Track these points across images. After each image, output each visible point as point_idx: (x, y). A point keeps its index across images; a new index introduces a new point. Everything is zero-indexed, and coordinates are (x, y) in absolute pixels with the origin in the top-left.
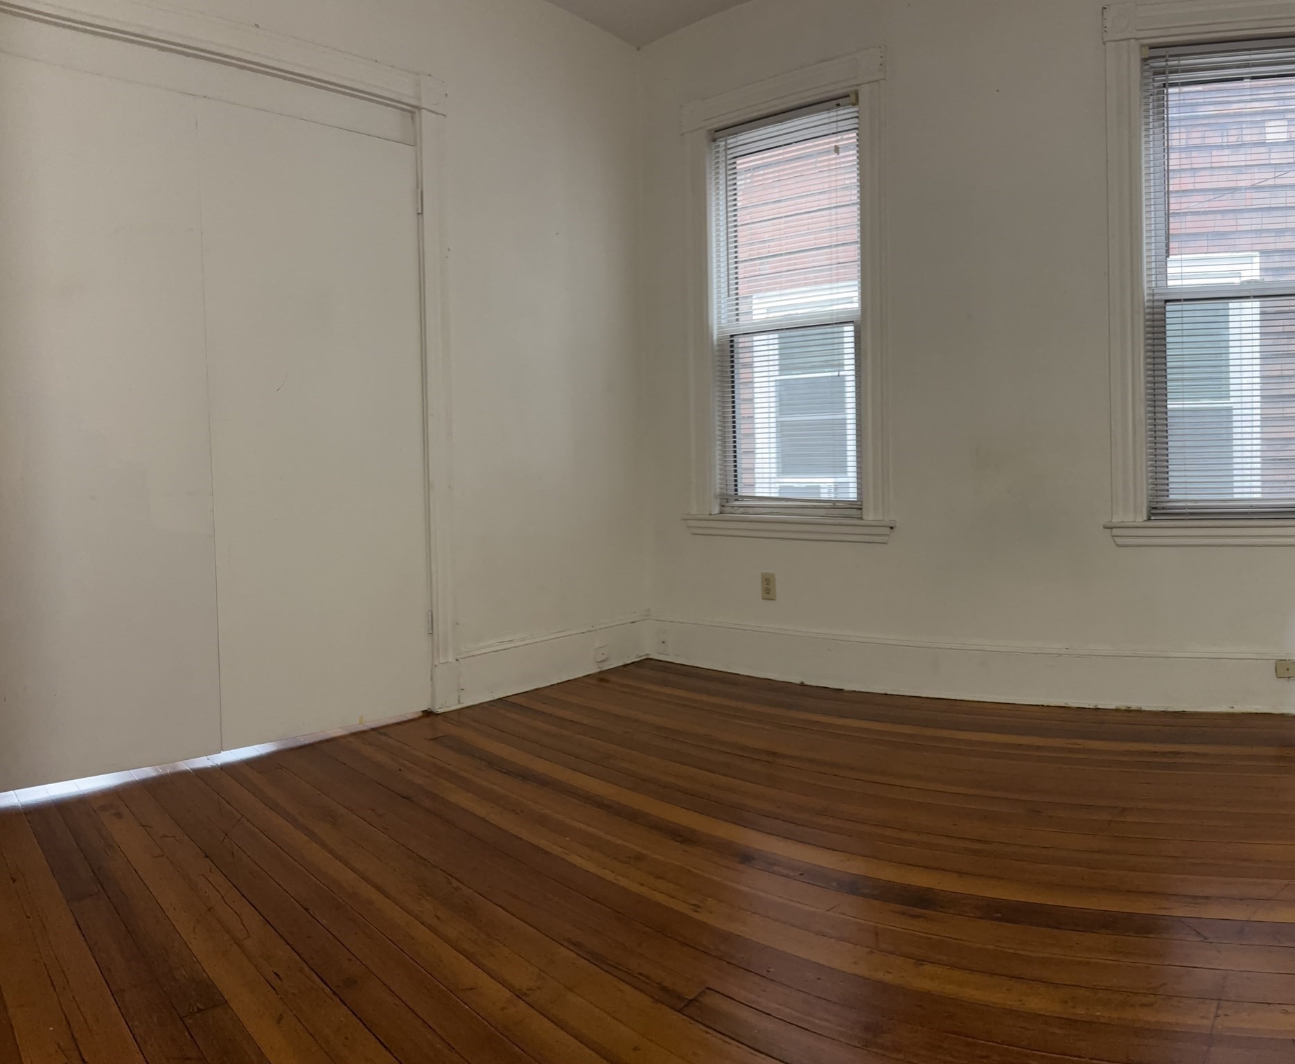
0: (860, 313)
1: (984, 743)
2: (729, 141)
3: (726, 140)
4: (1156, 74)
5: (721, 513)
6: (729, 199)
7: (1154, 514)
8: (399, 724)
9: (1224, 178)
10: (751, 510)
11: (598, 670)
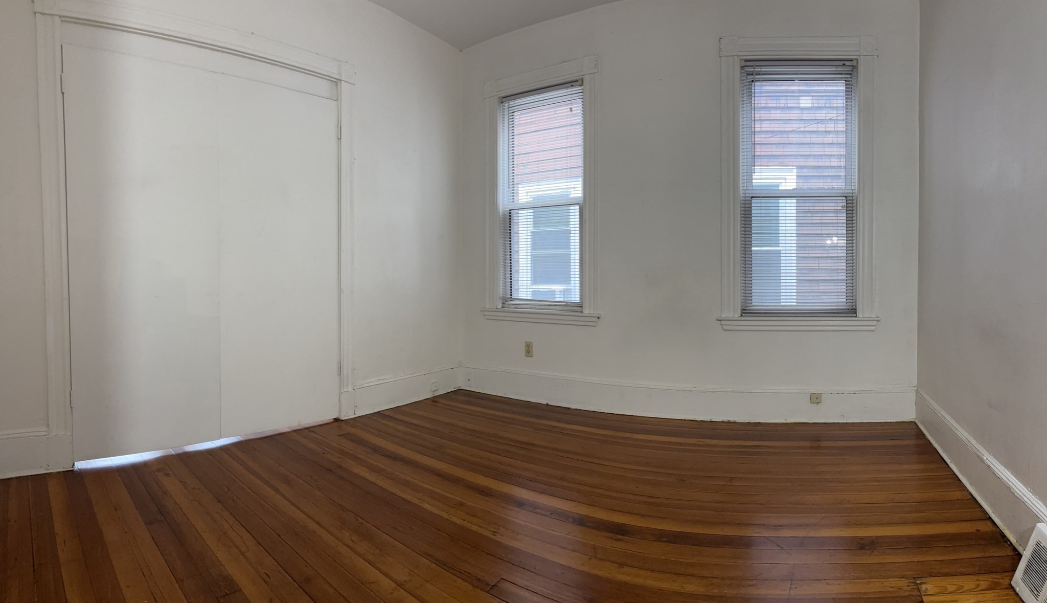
0: (582, 199)
1: (650, 441)
2: (510, 103)
3: (508, 103)
4: (748, 75)
5: (503, 307)
6: (510, 132)
7: (744, 313)
8: (320, 425)
9: (777, 126)
10: (519, 306)
11: (433, 396)
